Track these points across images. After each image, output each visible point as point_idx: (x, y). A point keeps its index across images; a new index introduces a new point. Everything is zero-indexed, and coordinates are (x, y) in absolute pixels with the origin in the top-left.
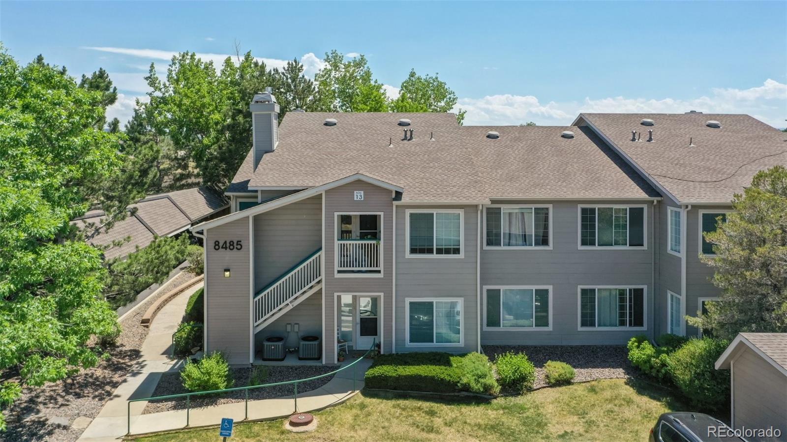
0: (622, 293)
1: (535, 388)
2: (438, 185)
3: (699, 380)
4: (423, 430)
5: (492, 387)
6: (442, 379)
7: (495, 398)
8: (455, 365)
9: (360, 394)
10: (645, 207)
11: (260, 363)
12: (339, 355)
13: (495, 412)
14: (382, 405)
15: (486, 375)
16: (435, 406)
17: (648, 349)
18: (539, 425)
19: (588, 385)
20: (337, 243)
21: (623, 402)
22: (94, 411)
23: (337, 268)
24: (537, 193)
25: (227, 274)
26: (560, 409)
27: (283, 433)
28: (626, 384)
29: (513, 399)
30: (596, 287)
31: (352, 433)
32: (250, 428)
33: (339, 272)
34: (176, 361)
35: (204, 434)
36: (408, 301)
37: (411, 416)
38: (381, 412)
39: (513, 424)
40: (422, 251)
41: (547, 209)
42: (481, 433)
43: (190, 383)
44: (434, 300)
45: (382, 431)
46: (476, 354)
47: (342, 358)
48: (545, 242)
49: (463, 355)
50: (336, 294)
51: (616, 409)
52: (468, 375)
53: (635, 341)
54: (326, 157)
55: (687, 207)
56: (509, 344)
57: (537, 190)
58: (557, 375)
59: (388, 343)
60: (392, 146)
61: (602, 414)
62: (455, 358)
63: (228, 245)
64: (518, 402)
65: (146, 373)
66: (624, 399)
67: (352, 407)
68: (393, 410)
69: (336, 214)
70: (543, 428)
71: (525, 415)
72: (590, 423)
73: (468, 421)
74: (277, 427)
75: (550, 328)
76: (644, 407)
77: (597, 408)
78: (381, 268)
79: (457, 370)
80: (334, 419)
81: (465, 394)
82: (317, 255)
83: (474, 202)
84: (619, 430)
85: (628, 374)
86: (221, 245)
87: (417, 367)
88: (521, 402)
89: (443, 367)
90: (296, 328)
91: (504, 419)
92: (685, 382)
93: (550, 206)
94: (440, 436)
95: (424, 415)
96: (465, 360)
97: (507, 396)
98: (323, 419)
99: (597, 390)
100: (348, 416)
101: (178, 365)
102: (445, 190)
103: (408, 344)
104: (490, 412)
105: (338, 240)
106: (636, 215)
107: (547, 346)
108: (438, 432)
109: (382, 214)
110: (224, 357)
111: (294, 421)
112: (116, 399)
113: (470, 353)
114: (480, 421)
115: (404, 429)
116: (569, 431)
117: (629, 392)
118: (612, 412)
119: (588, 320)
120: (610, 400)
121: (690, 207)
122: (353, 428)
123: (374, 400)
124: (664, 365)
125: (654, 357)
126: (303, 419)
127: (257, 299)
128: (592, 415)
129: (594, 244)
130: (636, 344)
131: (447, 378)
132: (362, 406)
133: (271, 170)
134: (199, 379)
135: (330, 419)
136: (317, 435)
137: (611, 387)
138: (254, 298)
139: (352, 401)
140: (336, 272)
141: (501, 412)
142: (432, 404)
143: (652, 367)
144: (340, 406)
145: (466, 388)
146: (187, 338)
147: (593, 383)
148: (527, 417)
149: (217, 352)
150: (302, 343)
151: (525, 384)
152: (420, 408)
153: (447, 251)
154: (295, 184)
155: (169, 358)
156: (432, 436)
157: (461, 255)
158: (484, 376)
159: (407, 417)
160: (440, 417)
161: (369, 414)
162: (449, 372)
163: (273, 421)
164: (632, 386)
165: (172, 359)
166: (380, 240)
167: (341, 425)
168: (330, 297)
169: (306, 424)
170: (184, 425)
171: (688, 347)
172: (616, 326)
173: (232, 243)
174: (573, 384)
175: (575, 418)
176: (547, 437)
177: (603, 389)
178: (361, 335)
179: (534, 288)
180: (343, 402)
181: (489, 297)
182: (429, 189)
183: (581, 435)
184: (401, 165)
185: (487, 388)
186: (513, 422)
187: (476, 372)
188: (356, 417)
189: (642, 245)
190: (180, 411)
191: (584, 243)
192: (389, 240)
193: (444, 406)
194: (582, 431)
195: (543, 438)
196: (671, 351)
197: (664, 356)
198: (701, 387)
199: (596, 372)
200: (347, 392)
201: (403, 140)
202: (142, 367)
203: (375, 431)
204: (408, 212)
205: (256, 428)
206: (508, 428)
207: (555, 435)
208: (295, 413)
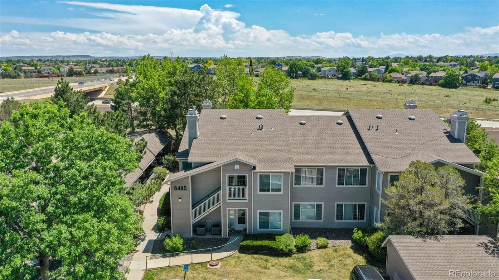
0: (355, 205)
1: (311, 249)
2: (273, 160)
3: (377, 249)
4: (263, 268)
5: (292, 250)
6: (271, 247)
7: (294, 254)
8: (277, 240)
9: (238, 252)
10: (368, 168)
11: (195, 236)
12: (229, 233)
13: (293, 260)
14: (247, 257)
15: (290, 245)
16: (268, 258)
17: (360, 234)
18: (310, 266)
19: (334, 248)
20: (227, 187)
21: (347, 257)
22: (130, 258)
23: (227, 198)
24: (318, 162)
25: (180, 200)
26: (320, 259)
27: (207, 269)
28: (350, 248)
29: (301, 254)
30: (344, 203)
31: (235, 269)
32: (194, 267)
33: (228, 199)
34: (158, 234)
35: (176, 269)
36: (258, 211)
37: (258, 262)
38: (246, 260)
39: (300, 266)
40: (265, 191)
41: (323, 169)
42: (286, 269)
43: (168, 247)
44: (270, 211)
45: (246, 269)
46: (288, 234)
47: (230, 235)
48: (321, 184)
49: (281, 235)
50: (227, 209)
51: (343, 259)
52: (283, 245)
53: (356, 230)
54: (222, 141)
55: (383, 173)
56: (304, 227)
57: (318, 160)
58: (321, 244)
59: (250, 229)
60: (253, 134)
61: (337, 262)
62: (278, 237)
63: (180, 188)
64: (303, 256)
65: (147, 239)
66: (348, 255)
67: (234, 258)
68: (251, 259)
69: (227, 175)
70: (311, 268)
71: (305, 262)
72: (331, 266)
73: (281, 264)
74: (205, 266)
75: (322, 220)
76: (355, 259)
77: (336, 259)
78: (247, 198)
79: (278, 243)
80: (227, 263)
81: (282, 252)
82: (219, 192)
83: (288, 171)
84: (342, 268)
85: (352, 243)
86: (177, 188)
87: (261, 241)
88: (304, 256)
89: (272, 241)
90: (210, 221)
91: (296, 264)
92: (372, 250)
93: (324, 168)
94: (269, 271)
95: (263, 261)
96: (282, 238)
97: (298, 253)
98: (223, 263)
99: (338, 250)
100: (233, 262)
101: (160, 236)
102: (275, 163)
103: (258, 229)
104: (291, 260)
105: (228, 186)
106: (363, 171)
107: (321, 228)
108: (268, 269)
109: (247, 175)
110: (182, 237)
111: (211, 264)
112: (137, 252)
113: (284, 234)
114: (286, 264)
115: (255, 268)
116: (322, 269)
117: (351, 251)
118: (341, 261)
119: (339, 217)
120: (341, 256)
121: (384, 173)
122: (235, 267)
123: (243, 255)
124: (365, 241)
125: (362, 238)
126: (214, 263)
127: (193, 210)
128: (333, 262)
129: (344, 184)
130: (357, 231)
131: (274, 246)
132: (239, 258)
133: (197, 150)
134: (172, 246)
135: (225, 263)
136: (221, 270)
137: (343, 249)
138: (192, 209)
139: (234, 255)
140: (227, 199)
141: (296, 260)
142: (267, 257)
143: (361, 242)
144: (229, 257)
145: (282, 250)
146: (163, 224)
147: (337, 247)
148: (306, 263)
149: (178, 234)
150: (213, 228)
151: (307, 248)
152: (262, 259)
153: (276, 191)
154: (209, 159)
155: (155, 232)
156: (266, 271)
157: (282, 193)
158: (289, 245)
159: (256, 262)
160: (270, 263)
161: (241, 261)
162: (275, 244)
163: (203, 264)
164: (352, 249)
165: (157, 233)
166: (246, 186)
167: (230, 266)
168: (225, 210)
169: (216, 265)
170: (167, 265)
171: (376, 234)
172: (352, 220)
173: (182, 187)
174: (328, 248)
175: (326, 263)
176: (313, 272)
177: (340, 250)
178: (238, 224)
179: (315, 203)
180: (231, 256)
181: (295, 207)
182: (268, 162)
183: (326, 271)
184: (257, 147)
185: (290, 251)
186: (299, 265)
187: (286, 243)
188: (236, 262)
189: (365, 185)
190: (165, 259)
191: (339, 184)
192: (250, 186)
193: (272, 258)
194: (327, 269)
195: (311, 272)
196: (369, 236)
197: (366, 237)
198: (378, 252)
199: (339, 242)
200: (232, 251)
201: (258, 129)
202: (145, 237)
203: (244, 268)
204: (259, 174)
205: (196, 267)
206: (297, 268)
207: (316, 271)
208: (211, 260)
